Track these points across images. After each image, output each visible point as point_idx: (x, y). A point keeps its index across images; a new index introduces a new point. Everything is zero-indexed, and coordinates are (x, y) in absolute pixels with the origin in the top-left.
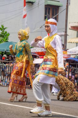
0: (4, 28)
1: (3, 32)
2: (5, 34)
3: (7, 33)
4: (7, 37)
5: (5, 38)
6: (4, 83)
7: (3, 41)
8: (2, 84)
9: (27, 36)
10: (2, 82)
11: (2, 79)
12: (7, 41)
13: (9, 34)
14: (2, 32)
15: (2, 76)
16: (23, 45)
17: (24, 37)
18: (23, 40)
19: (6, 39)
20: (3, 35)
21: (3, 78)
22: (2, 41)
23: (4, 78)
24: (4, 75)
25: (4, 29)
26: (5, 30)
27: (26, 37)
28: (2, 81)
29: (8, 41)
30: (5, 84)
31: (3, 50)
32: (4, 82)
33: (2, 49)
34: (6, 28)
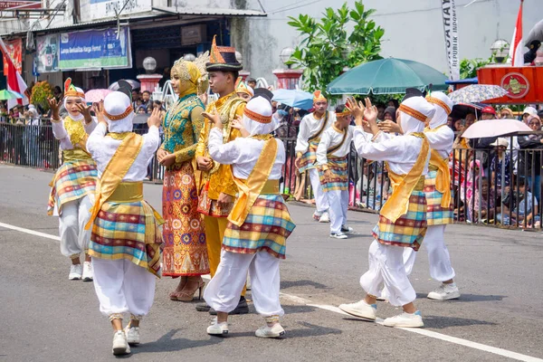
0: (365, 10)
1: (361, 24)
2: (368, 29)
3: (375, 28)
4: (375, 41)
5: (369, 48)
6: (371, 202)
7: (364, 55)
8: (364, 205)
9: (199, 81)
10: (365, 198)
11: (365, 188)
12: (377, 58)
13: (381, 32)
14: (357, 24)
15: (364, 176)
16: (185, 113)
17: (189, 83)
18: (187, 97)
19: (372, 51)
20: (362, 35)
21: (369, 183)
22: (360, 56)
23: (372, 185)
24: (370, 173)
25: (365, 15)
26: (368, 19)
27: (197, 83)
28: (365, 195)
29: (380, 54)
30: (374, 205)
31: (363, 90)
32: (371, 198)
33: (359, 87)
34: (370, 11)
